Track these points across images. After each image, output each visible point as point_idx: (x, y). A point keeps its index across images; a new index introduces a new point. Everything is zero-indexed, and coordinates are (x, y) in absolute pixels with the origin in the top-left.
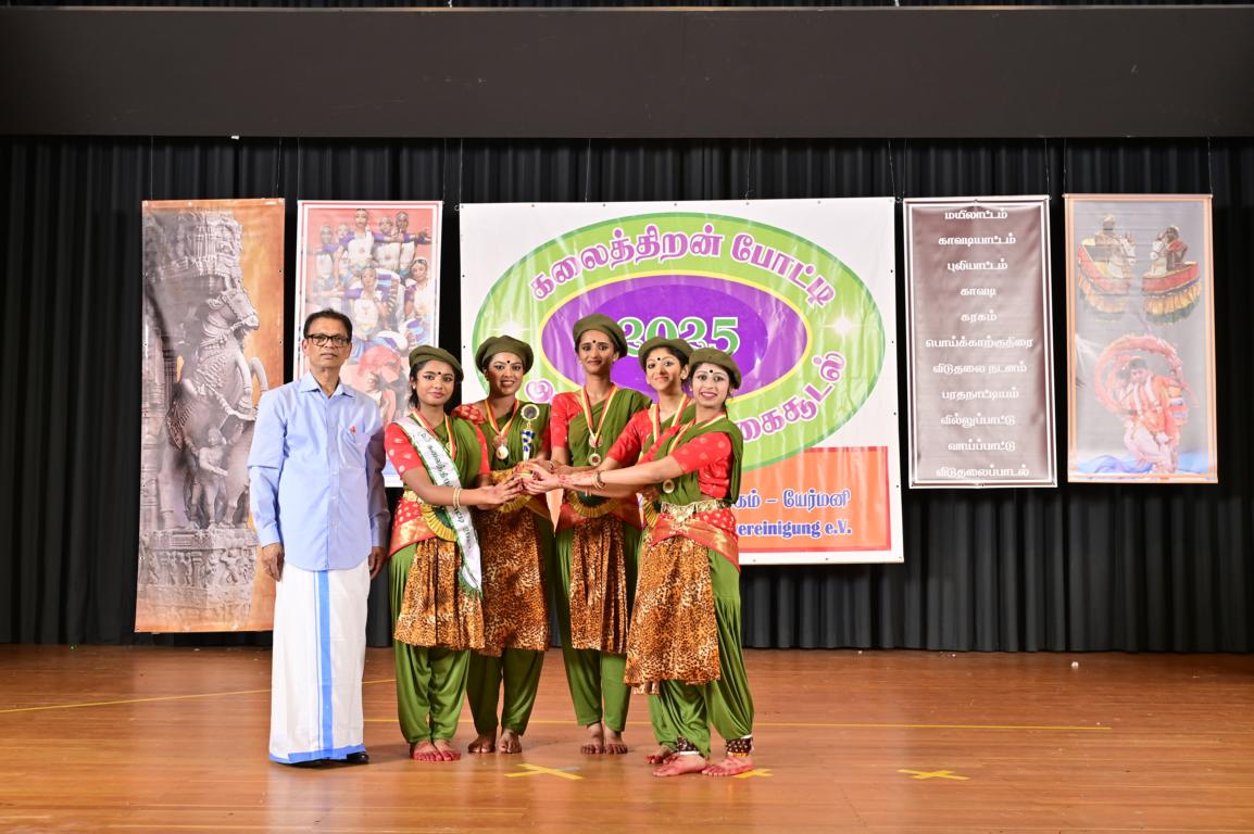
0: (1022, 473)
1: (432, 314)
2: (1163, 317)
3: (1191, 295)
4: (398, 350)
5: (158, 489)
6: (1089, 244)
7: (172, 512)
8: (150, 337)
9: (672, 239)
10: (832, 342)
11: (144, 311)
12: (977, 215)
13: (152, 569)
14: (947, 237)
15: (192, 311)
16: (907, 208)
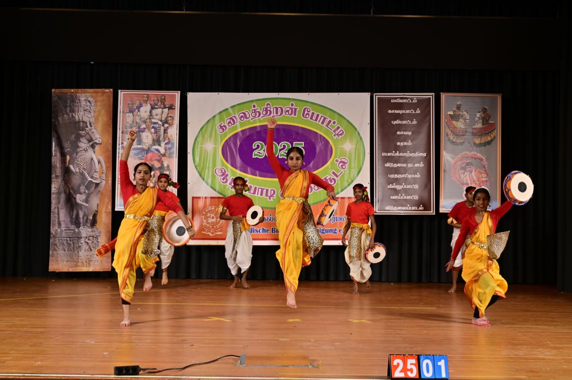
0: (420, 208)
1: (175, 139)
2: (480, 145)
3: (492, 136)
4: (161, 154)
5: (58, 211)
6: (450, 113)
7: (64, 221)
8: (55, 147)
9: (277, 109)
10: (343, 153)
11: (52, 136)
12: (404, 101)
13: (56, 245)
14: (392, 110)
15: (73, 136)
16: (376, 97)
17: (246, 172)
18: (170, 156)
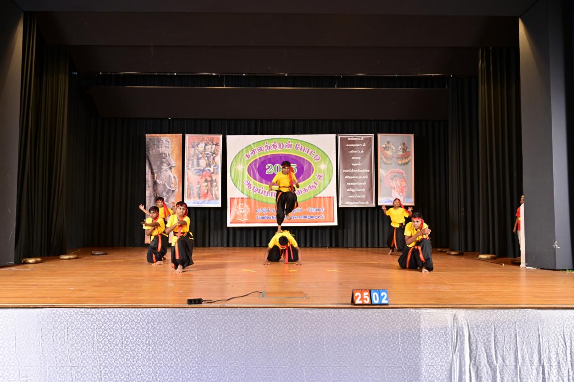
0: (366, 203)
1: (220, 163)
2: (402, 164)
3: (408, 159)
4: (211, 172)
6: (384, 146)
8: (148, 169)
9: (280, 144)
10: (320, 170)
11: (146, 163)
12: (356, 139)
14: (348, 144)
15: (158, 163)
16: (339, 137)
17: (262, 182)
18: (217, 174)
